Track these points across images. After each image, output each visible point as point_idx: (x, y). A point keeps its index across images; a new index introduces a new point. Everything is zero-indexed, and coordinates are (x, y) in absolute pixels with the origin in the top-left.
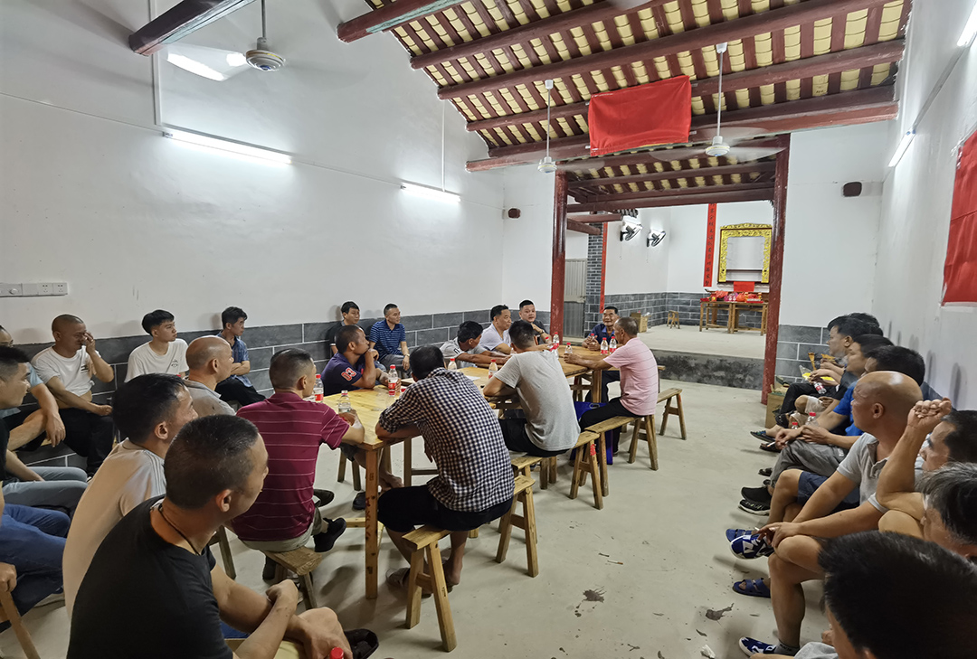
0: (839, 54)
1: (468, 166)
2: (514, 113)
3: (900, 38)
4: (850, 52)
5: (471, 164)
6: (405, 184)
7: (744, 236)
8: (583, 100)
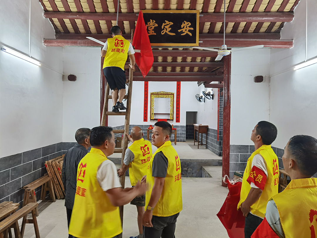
0: (269, 13)
1: (45, 42)
2: (83, 12)
3: (291, 11)
4: (273, 14)
5: (46, 41)
6: (5, 47)
7: (161, 97)
8: (133, 12)
